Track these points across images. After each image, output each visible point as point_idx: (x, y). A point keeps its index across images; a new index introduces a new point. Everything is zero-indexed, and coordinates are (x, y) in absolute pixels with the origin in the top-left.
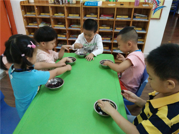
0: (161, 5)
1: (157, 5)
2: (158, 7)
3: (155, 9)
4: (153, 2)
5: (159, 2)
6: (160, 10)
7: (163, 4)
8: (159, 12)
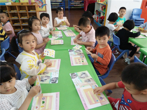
0: (44, 3)
1: (42, 4)
2: (43, 5)
3: (42, 6)
4: (40, 2)
5: (43, 2)
6: (45, 6)
7: (45, 3)
8: (44, 7)
